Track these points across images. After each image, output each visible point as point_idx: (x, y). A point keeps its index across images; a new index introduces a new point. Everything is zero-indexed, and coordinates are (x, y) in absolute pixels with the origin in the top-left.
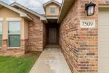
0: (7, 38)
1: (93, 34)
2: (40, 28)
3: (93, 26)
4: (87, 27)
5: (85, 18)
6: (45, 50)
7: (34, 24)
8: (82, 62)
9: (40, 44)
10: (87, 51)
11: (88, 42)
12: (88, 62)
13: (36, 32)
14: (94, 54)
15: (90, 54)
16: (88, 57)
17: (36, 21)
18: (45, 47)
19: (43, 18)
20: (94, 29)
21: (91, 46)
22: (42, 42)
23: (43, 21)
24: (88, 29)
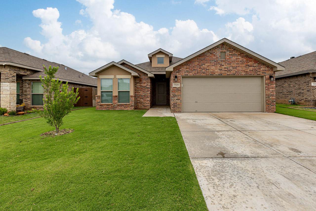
0: (117, 94)
1: (179, 90)
2: (147, 84)
3: (179, 86)
4: (176, 86)
5: (175, 82)
6: (151, 109)
7: (141, 81)
8: (174, 103)
9: (147, 101)
10: (176, 98)
11: (176, 94)
12: (176, 103)
13: (142, 88)
14: (179, 99)
15: (177, 100)
16: (177, 101)
17: (143, 77)
18: (150, 108)
19: (150, 75)
20: (179, 87)
21: (178, 95)
22: (149, 99)
23: (151, 78)
24: (176, 87)
